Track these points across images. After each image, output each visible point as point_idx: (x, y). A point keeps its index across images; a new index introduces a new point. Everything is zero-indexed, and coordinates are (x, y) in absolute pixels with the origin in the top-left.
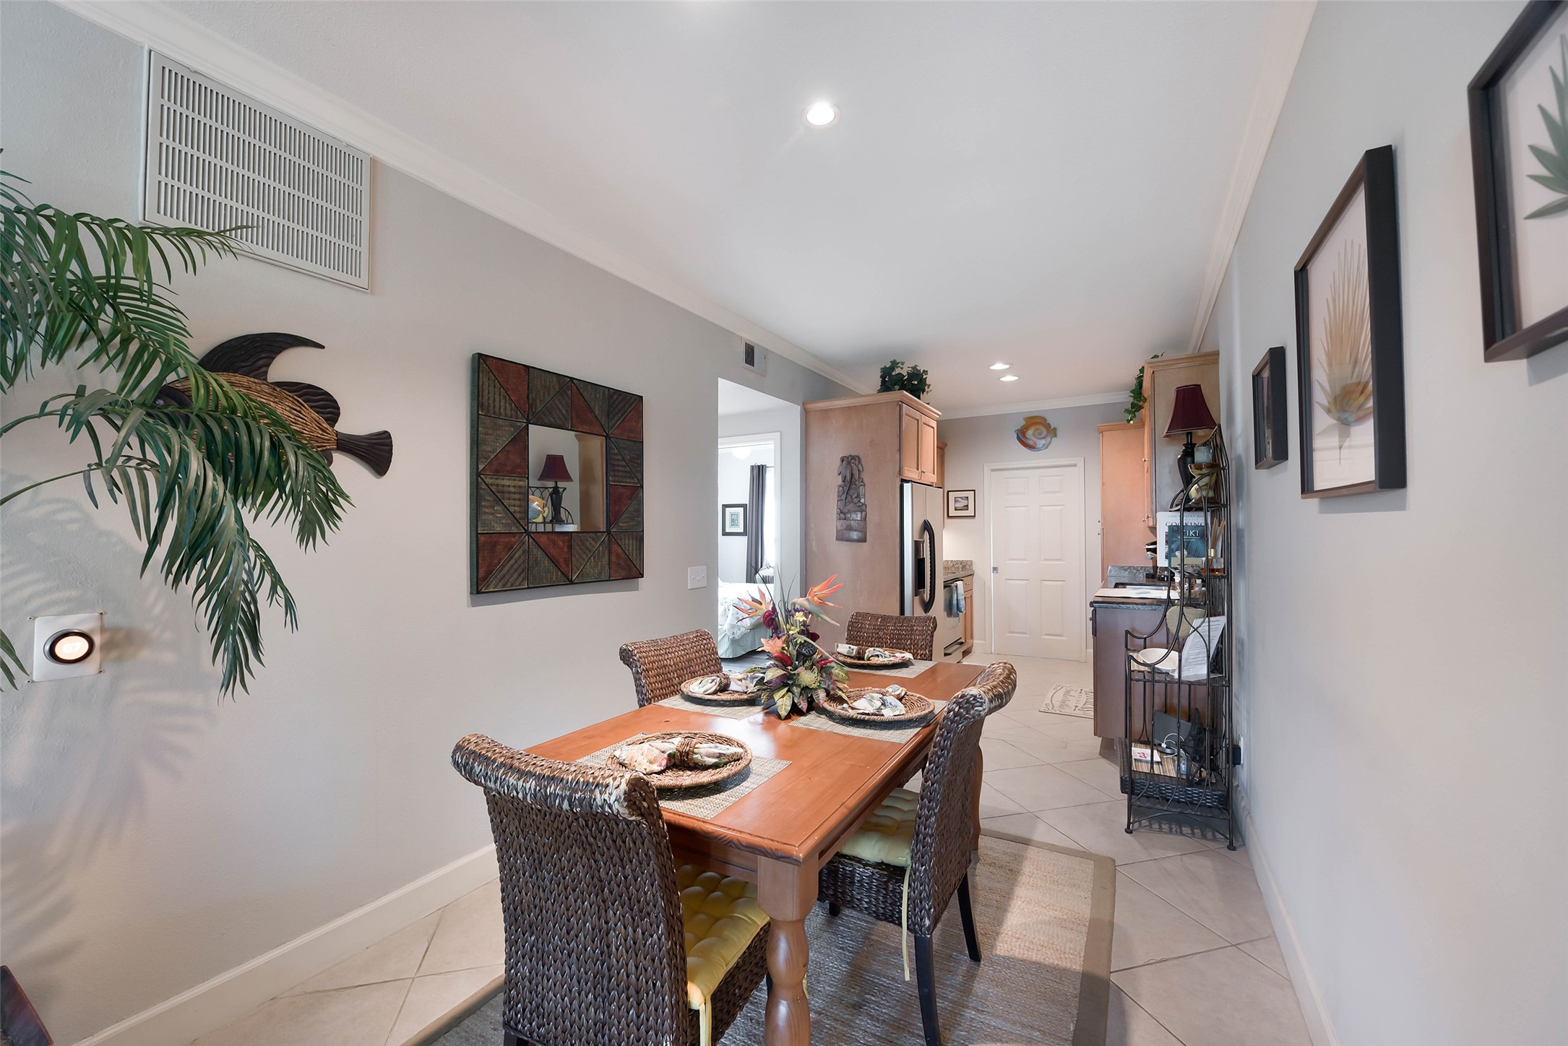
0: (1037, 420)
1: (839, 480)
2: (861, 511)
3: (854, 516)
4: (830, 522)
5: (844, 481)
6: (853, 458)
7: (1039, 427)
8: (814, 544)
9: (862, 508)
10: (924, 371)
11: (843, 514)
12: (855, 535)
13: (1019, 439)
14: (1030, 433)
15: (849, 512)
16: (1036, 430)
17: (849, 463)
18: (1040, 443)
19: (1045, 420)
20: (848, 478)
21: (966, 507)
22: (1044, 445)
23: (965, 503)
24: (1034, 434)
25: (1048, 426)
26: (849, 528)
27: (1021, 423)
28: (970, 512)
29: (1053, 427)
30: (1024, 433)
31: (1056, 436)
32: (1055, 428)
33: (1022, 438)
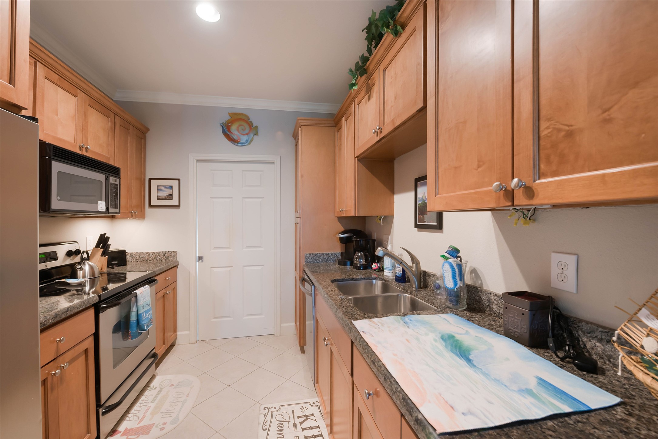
16: (240, 125)
21: (170, 197)
23: (168, 192)
27: (226, 118)
28: (174, 202)
29: (254, 126)
30: (229, 128)
31: (257, 134)
32: (256, 127)
33: (226, 132)
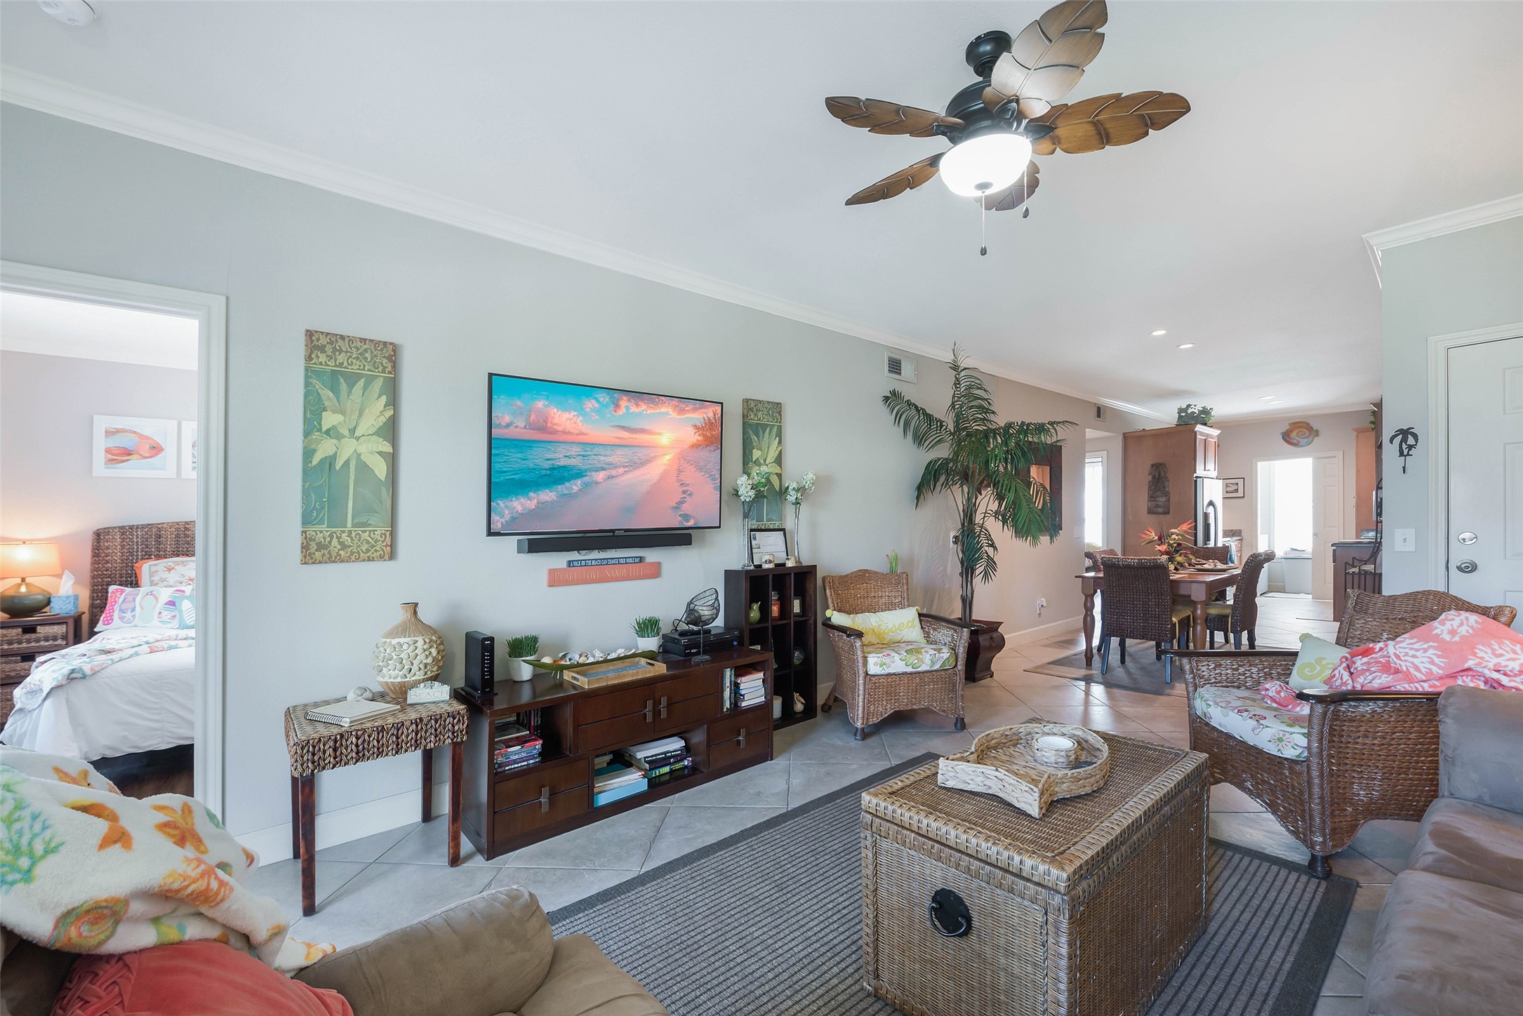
0: (1302, 425)
1: (1150, 478)
2: (1166, 496)
3: (1161, 499)
4: (1143, 502)
5: (1153, 478)
6: (1161, 464)
7: (1302, 429)
8: (1130, 517)
9: (1167, 494)
10: (1210, 409)
11: (1152, 498)
12: (1160, 510)
13: (1283, 438)
14: (1293, 435)
15: (1158, 496)
16: (1300, 432)
17: (1157, 467)
18: (1303, 441)
19: (1308, 424)
20: (1157, 476)
21: (1237, 491)
22: (1307, 443)
23: (1236, 487)
24: (1297, 436)
25: (1310, 428)
26: (1157, 506)
27: (1286, 427)
28: (1240, 494)
29: (1315, 429)
30: (1289, 436)
31: (1317, 435)
32: (1317, 430)
33: (1286, 437)
